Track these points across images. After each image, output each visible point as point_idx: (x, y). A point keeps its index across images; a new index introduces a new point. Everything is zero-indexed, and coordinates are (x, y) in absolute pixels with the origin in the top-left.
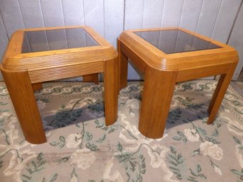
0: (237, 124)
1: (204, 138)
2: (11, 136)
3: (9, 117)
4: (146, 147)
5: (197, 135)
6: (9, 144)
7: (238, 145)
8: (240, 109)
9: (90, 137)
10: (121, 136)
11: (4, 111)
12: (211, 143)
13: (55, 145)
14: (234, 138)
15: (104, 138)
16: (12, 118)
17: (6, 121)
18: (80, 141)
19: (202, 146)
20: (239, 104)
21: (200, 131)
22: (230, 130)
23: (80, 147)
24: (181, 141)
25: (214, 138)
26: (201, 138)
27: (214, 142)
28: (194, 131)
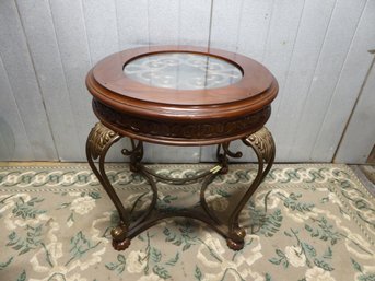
0: (359, 239)
1: (311, 261)
2: (53, 253)
3: (48, 223)
4: (234, 274)
5: (303, 256)
6: (52, 265)
7: (358, 274)
8: (365, 214)
9: (158, 255)
10: (200, 255)
11: (41, 213)
12: (321, 270)
13: (112, 269)
14: (353, 262)
15: (177, 258)
16: (51, 223)
17: (45, 228)
18: (145, 263)
19: (309, 274)
20: (364, 207)
21: (306, 250)
22: (349, 249)
23: (146, 271)
24: (281, 266)
25: (326, 261)
26: (307, 261)
27: (327, 268)
28: (299, 250)
